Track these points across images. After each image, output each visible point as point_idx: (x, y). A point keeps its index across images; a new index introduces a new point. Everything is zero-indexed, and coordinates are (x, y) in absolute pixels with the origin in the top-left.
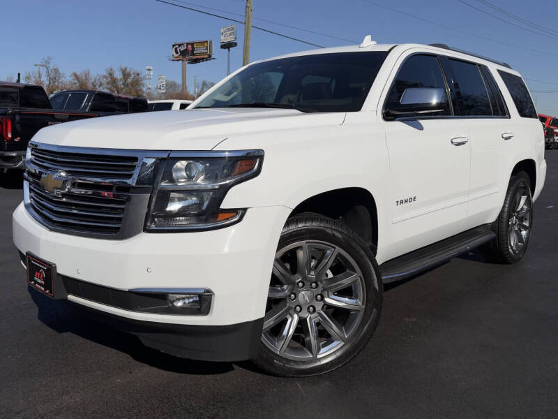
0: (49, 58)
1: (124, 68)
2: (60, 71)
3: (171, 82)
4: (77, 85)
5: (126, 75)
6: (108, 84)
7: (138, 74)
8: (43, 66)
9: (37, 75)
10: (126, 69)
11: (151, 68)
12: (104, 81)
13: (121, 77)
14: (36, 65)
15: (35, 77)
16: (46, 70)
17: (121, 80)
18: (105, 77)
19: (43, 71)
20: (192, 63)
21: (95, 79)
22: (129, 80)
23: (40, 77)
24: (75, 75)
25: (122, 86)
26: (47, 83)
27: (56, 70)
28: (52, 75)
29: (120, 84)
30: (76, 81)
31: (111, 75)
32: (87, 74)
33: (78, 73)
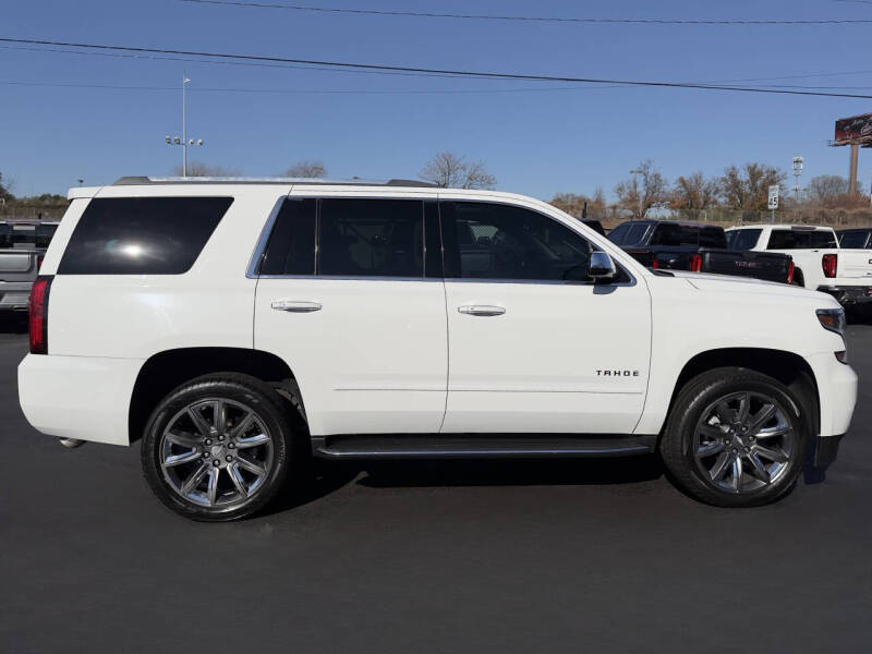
0: (649, 162)
1: (752, 165)
2: (662, 178)
3: (833, 177)
4: (684, 193)
5: (754, 174)
6: (727, 189)
7: (774, 172)
8: (640, 172)
9: (632, 185)
10: (755, 166)
11: (801, 158)
12: (722, 186)
13: (748, 178)
14: (632, 172)
15: (629, 188)
16: (643, 177)
17: (747, 182)
18: (724, 180)
19: (640, 179)
20: (867, 147)
21: (710, 183)
22: (759, 183)
23: (635, 186)
24: (682, 180)
25: (748, 191)
26: (644, 193)
27: (657, 176)
28: (652, 183)
29: (746, 189)
30: (683, 189)
31: (732, 176)
32: (698, 179)
33: (686, 178)
